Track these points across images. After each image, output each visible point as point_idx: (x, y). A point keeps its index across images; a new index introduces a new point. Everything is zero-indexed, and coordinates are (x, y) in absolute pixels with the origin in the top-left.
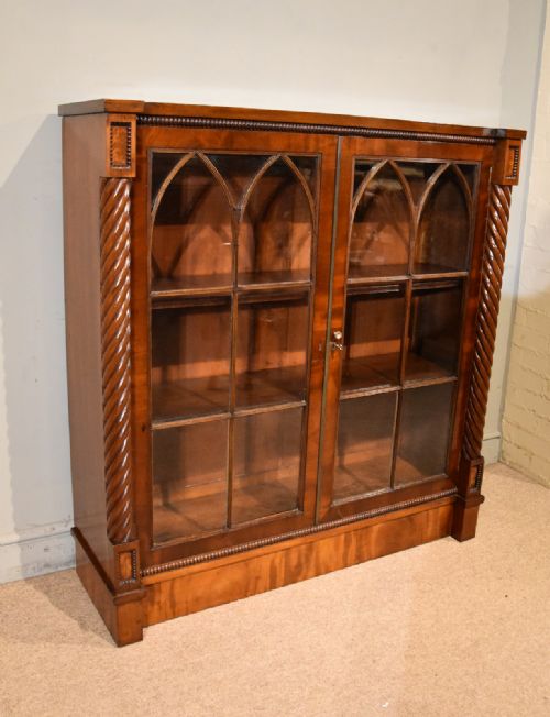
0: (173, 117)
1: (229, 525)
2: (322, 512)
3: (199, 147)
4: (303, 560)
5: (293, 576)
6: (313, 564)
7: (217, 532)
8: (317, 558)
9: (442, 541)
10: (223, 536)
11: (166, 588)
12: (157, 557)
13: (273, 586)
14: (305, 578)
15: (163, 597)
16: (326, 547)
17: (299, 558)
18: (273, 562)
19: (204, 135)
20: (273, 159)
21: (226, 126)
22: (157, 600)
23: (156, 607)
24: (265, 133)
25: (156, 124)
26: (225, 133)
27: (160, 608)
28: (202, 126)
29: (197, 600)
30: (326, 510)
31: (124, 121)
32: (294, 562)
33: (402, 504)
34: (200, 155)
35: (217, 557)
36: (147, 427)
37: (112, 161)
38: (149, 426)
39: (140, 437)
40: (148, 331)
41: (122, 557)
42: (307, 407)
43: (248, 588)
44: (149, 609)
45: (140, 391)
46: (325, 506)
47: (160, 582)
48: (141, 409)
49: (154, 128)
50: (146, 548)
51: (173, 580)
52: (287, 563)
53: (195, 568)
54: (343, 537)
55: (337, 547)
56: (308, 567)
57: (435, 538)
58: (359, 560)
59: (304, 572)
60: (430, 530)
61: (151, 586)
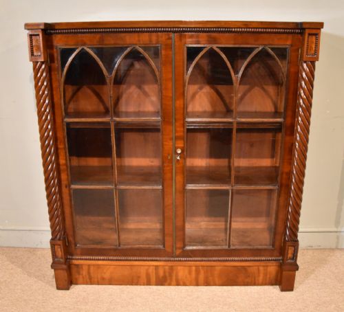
0: (68, 29)
1: (119, 246)
2: (178, 252)
3: (84, 44)
4: (167, 274)
5: (162, 282)
6: (174, 278)
7: (113, 247)
8: (177, 276)
9: (271, 287)
10: (115, 250)
11: (85, 268)
12: (78, 251)
13: (149, 283)
14: (170, 285)
15: (84, 272)
16: (182, 270)
17: (165, 272)
18: (147, 270)
19: (86, 37)
20: (129, 49)
21: (98, 32)
22: (81, 272)
23: (81, 276)
24: (123, 35)
25: (59, 33)
26: (98, 36)
27: (83, 277)
28: (84, 33)
29: (103, 279)
30: (181, 251)
31: (35, 33)
32: (161, 273)
33: (236, 259)
34: (85, 48)
35: (112, 260)
36: (68, 186)
37: (32, 54)
38: (70, 186)
39: (65, 190)
40: (64, 138)
41: (56, 247)
42: (163, 190)
43: (133, 281)
44: (77, 276)
45: (62, 168)
46: (179, 248)
47: (82, 265)
48: (64, 176)
49: (59, 36)
50: (73, 246)
51: (89, 265)
52: (157, 273)
53: (100, 262)
54: (194, 268)
55: (190, 273)
56: (171, 280)
57: (266, 284)
58: (207, 284)
59: (168, 281)
60: (261, 278)
61: (77, 266)
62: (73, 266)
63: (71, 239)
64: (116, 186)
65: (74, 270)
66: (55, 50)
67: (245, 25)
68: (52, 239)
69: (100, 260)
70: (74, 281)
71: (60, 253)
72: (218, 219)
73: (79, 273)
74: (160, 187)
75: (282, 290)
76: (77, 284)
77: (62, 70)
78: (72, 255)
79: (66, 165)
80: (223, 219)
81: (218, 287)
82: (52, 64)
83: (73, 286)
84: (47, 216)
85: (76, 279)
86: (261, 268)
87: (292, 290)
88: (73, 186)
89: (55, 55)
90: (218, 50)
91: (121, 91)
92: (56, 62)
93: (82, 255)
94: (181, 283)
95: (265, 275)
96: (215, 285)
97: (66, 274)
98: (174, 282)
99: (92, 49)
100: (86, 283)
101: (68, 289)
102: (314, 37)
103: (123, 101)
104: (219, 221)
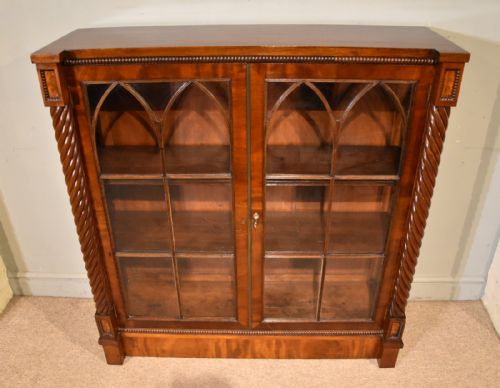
1: (181, 317)
2: (254, 325)
3: (120, 78)
4: (241, 347)
5: (234, 355)
6: (250, 351)
7: (172, 320)
8: (253, 349)
9: (367, 361)
10: (176, 322)
11: (141, 341)
12: (131, 323)
13: (218, 355)
14: (244, 357)
15: (140, 345)
16: (259, 341)
17: (238, 345)
18: (217, 343)
20: (184, 85)
21: (138, 62)
22: (136, 345)
23: (136, 348)
25: (83, 64)
26: (140, 67)
27: (139, 350)
28: (118, 63)
29: (163, 351)
30: (257, 324)
31: (48, 68)
32: (234, 346)
33: (327, 333)
34: (122, 84)
35: (173, 333)
36: (112, 254)
38: (114, 254)
39: (108, 259)
40: (102, 199)
41: (103, 322)
42: (235, 259)
43: (199, 353)
44: (131, 348)
46: (256, 321)
47: (136, 338)
48: (106, 243)
49: (83, 68)
50: (124, 319)
51: (145, 339)
52: (229, 347)
53: (158, 336)
54: (274, 342)
55: (269, 346)
56: (246, 352)
57: (361, 358)
58: (290, 356)
59: (243, 354)
60: (356, 352)
61: (131, 339)
62: (126, 339)
63: (121, 311)
65: (127, 343)
66: (79, 87)
68: (97, 314)
69: (159, 333)
70: (128, 353)
71: (108, 327)
72: (305, 270)
73: (133, 346)
74: (232, 256)
75: (381, 366)
76: (131, 355)
77: (92, 114)
78: (123, 328)
81: (303, 361)
82: (78, 106)
83: (127, 358)
85: (130, 351)
86: (357, 342)
87: (393, 366)
88: (118, 254)
89: (80, 94)
90: (313, 87)
91: (176, 117)
92: (81, 103)
93: (135, 327)
94: (259, 356)
95: (361, 348)
96: (299, 357)
97: (117, 349)
98: (249, 355)
99: (132, 85)
100: (143, 355)
101: (121, 363)
102: (453, 73)
103: (180, 130)
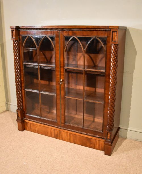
1: (41, 117)
4: (58, 134)
5: (56, 137)
6: (61, 136)
7: (38, 117)
8: (62, 136)
9: (102, 152)
10: (39, 119)
11: (29, 124)
12: (27, 116)
13: (51, 136)
14: (59, 139)
15: (29, 126)
16: (65, 133)
17: (57, 133)
18: (51, 130)
25: (22, 30)
27: (28, 128)
29: (35, 130)
30: (63, 124)
31: (13, 30)
33: (86, 134)
34: (30, 36)
35: (38, 123)
36: (24, 89)
37: (12, 37)
39: (23, 91)
40: (23, 70)
41: (19, 113)
43: (45, 134)
45: (22, 82)
47: (28, 122)
48: (23, 85)
50: (25, 114)
51: (31, 123)
52: (54, 133)
54: (68, 134)
55: (67, 135)
56: (60, 137)
57: (100, 150)
62: (25, 122)
63: (25, 110)
64: (40, 92)
67: (87, 27)
68: (18, 109)
69: (34, 122)
70: (25, 129)
71: (20, 115)
73: (27, 126)
74: (56, 95)
75: (105, 154)
77: (23, 44)
78: (25, 118)
79: (23, 80)
80: (93, 116)
84: (16, 99)
85: (26, 128)
86: (97, 141)
87: (110, 155)
88: (26, 90)
89: (21, 38)
90: (77, 38)
92: (21, 41)
93: (28, 118)
94: (64, 140)
95: (99, 145)
98: (61, 138)
100: (30, 131)
101: (22, 131)
102: (115, 33)
104: (91, 117)
